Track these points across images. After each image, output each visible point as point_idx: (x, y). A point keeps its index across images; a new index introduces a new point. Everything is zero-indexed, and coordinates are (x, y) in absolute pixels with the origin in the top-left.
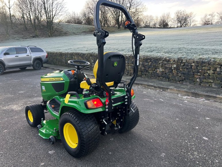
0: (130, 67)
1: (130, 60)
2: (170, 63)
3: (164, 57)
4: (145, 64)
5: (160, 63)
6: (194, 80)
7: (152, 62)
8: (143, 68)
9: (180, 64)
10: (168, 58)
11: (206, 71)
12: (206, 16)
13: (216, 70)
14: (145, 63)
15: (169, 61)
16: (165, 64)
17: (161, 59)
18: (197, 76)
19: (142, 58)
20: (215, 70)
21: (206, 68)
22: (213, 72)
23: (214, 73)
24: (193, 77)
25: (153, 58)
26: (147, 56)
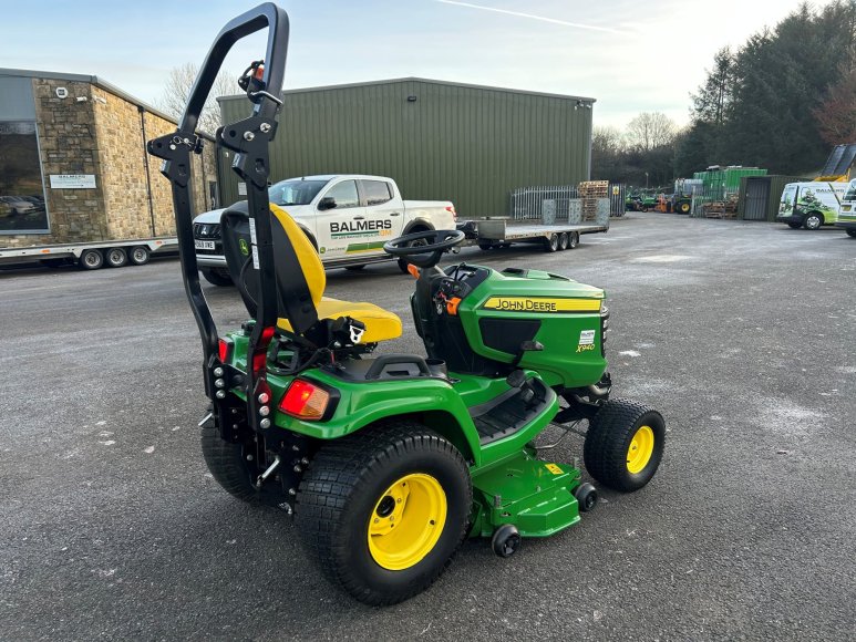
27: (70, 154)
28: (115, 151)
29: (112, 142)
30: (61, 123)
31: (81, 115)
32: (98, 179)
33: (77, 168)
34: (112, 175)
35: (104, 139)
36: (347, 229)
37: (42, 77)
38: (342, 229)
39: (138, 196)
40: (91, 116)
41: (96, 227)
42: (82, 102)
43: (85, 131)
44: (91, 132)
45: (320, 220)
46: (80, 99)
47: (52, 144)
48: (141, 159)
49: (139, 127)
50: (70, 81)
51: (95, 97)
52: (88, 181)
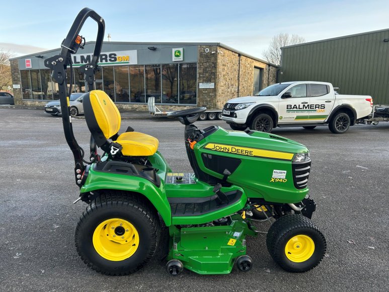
27: (207, 75)
28: (224, 73)
29: (224, 69)
30: (205, 62)
31: (213, 59)
32: (215, 84)
33: (208, 80)
34: (222, 83)
35: (220, 68)
36: (296, 108)
37: (201, 45)
38: (294, 108)
39: (233, 91)
40: (216, 59)
41: (212, 104)
42: (214, 54)
43: (213, 65)
44: (215, 65)
45: (281, 104)
46: (213, 52)
47: (201, 71)
48: (237, 76)
49: (238, 62)
50: (210, 45)
51: (219, 51)
52: (211, 86)
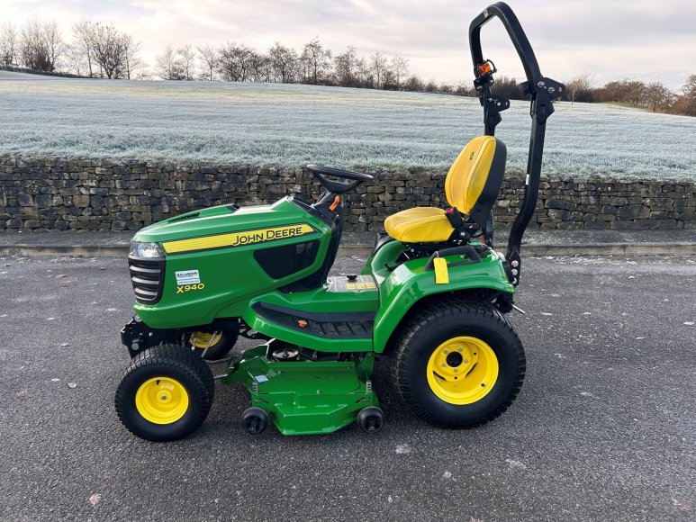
0: (133, 200)
1: (133, 177)
2: (282, 180)
3: (262, 165)
4: (197, 189)
5: (249, 184)
6: (352, 220)
7: (223, 182)
8: (192, 200)
9: (312, 184)
10: (273, 168)
11: (376, 196)
12: (170, 53)
13: (396, 192)
14: (197, 185)
15: (277, 175)
16: (267, 185)
17: (253, 172)
18: (359, 211)
19: (184, 169)
20: (394, 193)
21: (376, 189)
22: (389, 197)
23: (393, 200)
24: (350, 212)
25: (225, 170)
26: (200, 164)
